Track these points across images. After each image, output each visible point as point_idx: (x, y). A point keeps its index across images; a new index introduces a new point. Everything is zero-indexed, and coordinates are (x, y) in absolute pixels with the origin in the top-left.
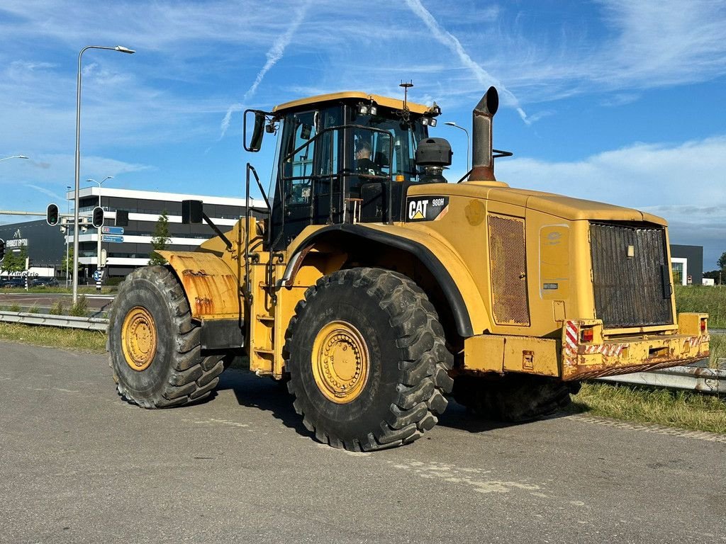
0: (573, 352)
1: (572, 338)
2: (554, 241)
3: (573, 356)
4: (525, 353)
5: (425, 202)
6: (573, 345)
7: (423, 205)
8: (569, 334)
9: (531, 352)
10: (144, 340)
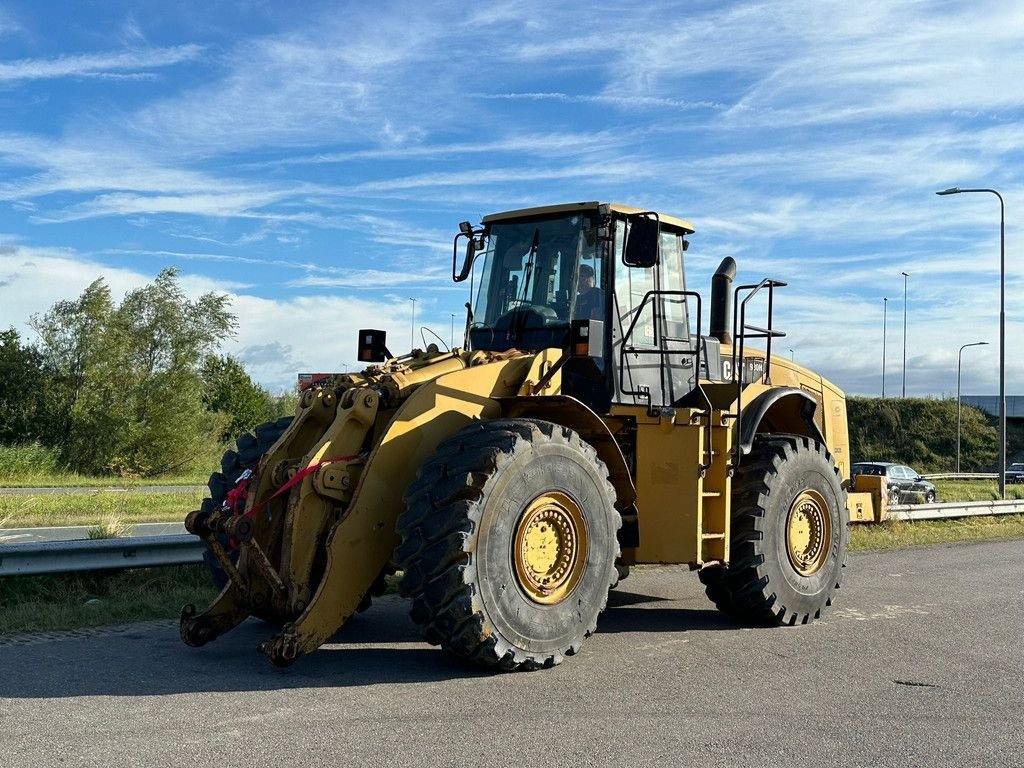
2: (838, 414)
10: (542, 550)
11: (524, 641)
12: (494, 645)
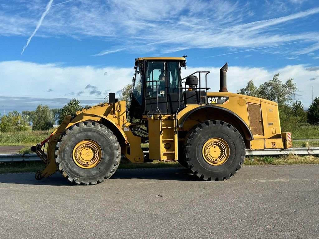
0: (290, 141)
1: (289, 137)
2: (271, 111)
3: (289, 142)
4: (272, 143)
5: (217, 98)
6: (290, 139)
7: (215, 99)
8: (288, 136)
9: (274, 143)
10: (87, 155)
11: (78, 178)
12: (68, 178)
